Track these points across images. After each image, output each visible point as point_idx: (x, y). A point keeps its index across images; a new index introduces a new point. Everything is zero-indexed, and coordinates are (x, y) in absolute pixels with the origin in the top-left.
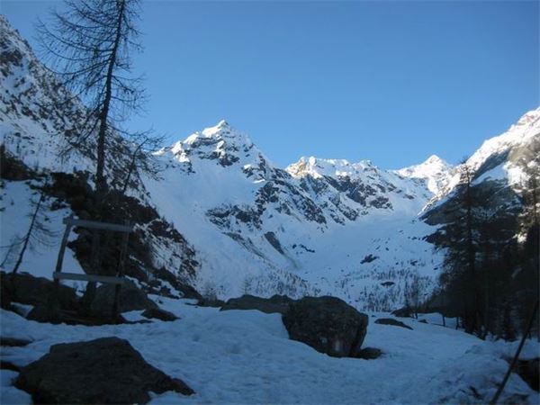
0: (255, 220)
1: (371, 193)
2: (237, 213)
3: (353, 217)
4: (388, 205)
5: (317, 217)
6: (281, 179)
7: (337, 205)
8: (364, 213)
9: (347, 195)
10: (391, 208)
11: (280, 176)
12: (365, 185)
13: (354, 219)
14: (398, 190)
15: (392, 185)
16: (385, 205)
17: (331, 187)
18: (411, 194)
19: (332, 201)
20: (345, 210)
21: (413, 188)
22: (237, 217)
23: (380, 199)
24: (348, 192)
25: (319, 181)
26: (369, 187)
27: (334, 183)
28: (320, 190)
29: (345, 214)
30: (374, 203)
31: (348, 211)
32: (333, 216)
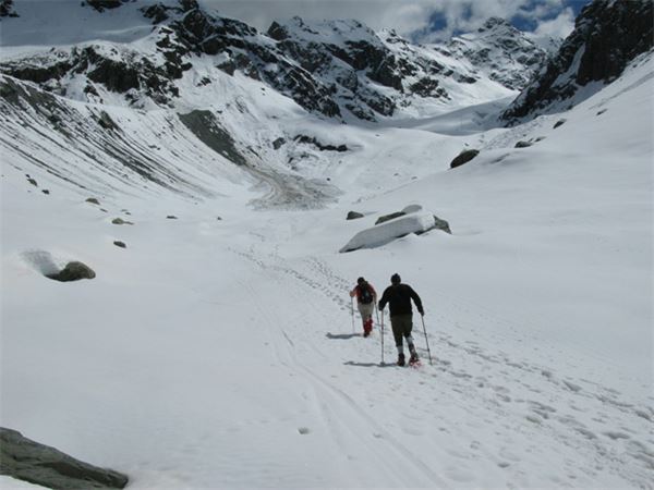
0: (153, 83)
1: (410, 74)
2: (92, 68)
3: (387, 109)
4: (441, 91)
5: (321, 105)
6: (236, 37)
7: (354, 90)
8: (405, 104)
9: (368, 75)
10: (446, 96)
11: (233, 31)
12: (397, 58)
13: (391, 114)
14: (446, 71)
15: (436, 64)
16: (434, 92)
17: (336, 61)
18: (470, 75)
19: (344, 85)
20: (370, 98)
21: (471, 67)
22: (94, 77)
23: (425, 81)
24: (369, 70)
25: (314, 51)
26: (403, 62)
27: (341, 54)
28: (317, 65)
29: (371, 104)
30: (416, 88)
31: (376, 100)
32: (350, 108)
